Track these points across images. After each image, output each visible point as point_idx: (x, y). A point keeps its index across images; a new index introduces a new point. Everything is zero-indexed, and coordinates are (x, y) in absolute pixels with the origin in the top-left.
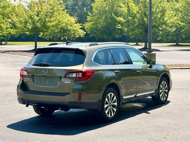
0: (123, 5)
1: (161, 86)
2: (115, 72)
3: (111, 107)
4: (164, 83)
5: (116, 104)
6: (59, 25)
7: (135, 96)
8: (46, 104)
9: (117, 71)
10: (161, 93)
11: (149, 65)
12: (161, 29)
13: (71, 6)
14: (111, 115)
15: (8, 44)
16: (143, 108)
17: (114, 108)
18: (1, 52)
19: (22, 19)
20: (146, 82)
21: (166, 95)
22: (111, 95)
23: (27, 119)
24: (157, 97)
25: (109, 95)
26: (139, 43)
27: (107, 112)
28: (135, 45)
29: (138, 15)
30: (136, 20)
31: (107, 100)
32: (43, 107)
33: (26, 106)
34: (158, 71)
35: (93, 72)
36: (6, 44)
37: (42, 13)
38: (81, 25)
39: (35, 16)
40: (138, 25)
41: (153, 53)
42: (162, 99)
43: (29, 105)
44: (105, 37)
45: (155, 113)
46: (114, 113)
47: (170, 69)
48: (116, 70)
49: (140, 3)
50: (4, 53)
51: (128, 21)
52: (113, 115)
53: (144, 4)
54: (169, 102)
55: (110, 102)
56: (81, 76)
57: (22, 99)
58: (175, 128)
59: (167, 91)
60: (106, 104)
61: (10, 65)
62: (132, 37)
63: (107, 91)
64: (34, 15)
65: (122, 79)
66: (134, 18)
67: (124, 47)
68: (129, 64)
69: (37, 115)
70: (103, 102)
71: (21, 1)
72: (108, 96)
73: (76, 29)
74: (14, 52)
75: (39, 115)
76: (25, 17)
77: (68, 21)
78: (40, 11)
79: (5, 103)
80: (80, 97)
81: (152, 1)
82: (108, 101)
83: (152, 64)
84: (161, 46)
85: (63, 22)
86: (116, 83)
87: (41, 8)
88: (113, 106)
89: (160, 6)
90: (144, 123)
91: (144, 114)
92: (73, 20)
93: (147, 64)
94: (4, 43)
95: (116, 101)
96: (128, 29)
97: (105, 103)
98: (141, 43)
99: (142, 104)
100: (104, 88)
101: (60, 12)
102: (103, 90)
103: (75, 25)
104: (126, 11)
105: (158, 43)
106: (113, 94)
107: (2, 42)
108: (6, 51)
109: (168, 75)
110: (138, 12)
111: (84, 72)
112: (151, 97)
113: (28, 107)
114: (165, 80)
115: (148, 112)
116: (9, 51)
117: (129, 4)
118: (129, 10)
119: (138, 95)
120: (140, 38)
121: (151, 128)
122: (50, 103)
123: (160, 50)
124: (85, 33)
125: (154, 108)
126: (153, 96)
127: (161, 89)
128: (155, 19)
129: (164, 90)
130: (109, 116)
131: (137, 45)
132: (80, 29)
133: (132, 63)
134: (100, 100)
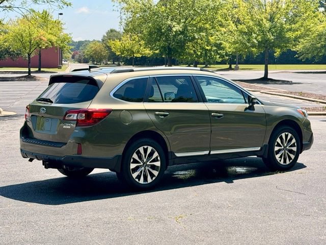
1: (278, 140)
4: (287, 135)
9: (161, 113)
10: (277, 151)
11: (248, 105)
14: (146, 180)
15: (240, 68)
17: (153, 169)
19: (244, 26)
21: (293, 156)
25: (141, 149)
27: (134, 175)
36: (237, 69)
42: (282, 163)
43: (34, 160)
46: (154, 178)
55: (145, 160)
56: (84, 118)
59: (294, 149)
60: (133, 163)
63: (135, 143)
68: (198, 102)
72: (139, 151)
82: (140, 159)
86: (157, 131)
93: (246, 103)
94: (234, 68)
95: (159, 158)
97: (132, 160)
113: (31, 161)
114: (288, 130)
115: (234, 181)
119: (212, 153)
127: (279, 146)
130: (142, 182)
134: (119, 156)
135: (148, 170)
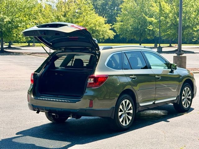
0: (154, 4)
1: (184, 92)
2: (131, 78)
3: (126, 115)
4: (187, 89)
5: (131, 111)
6: (87, 26)
7: (153, 103)
8: (56, 111)
9: (133, 77)
10: (183, 99)
11: (170, 70)
12: (196, 29)
13: (101, 6)
14: (126, 123)
15: (36, 45)
16: (163, 116)
17: (129, 115)
18: (28, 54)
20: (170, 88)
21: (189, 102)
22: (126, 102)
23: (39, 126)
24: (178, 104)
25: (124, 102)
26: (172, 45)
27: (121, 120)
28: (168, 47)
29: (170, 15)
30: (168, 20)
31: (121, 107)
32: (54, 114)
33: (37, 113)
34: (180, 76)
35: (106, 77)
36: (34, 46)
37: (69, 14)
38: (111, 26)
39: (62, 16)
40: (171, 25)
41: (184, 55)
42: (185, 107)
43: (40, 112)
44: (136, 38)
45: (176, 121)
46: (130, 121)
47: (194, 73)
48: (132, 75)
49: (173, 2)
50: (30, 55)
51: (160, 21)
52: (128, 123)
53: (177, 3)
54: (193, 109)
55: (125, 109)
56: (92, 82)
57: (32, 105)
58: (194, 138)
59: (190, 97)
60: (120, 112)
61: (34, 67)
62: (164, 38)
63: (121, 98)
64: (60, 16)
65: (139, 85)
66: (166, 18)
67: (142, 51)
68: (148, 69)
69: (50, 122)
70: (116, 109)
71: (48, 1)
72: (122, 103)
73: (105, 29)
74: (41, 54)
75: (51, 122)
76: (52, 18)
77: (97, 21)
78: (67, 11)
79: (19, 109)
80: (91, 104)
81: (183, 1)
82: (123, 108)
83: (173, 68)
84: (196, 48)
85: (91, 22)
86: (132, 89)
87: (69, 8)
88: (129, 114)
89: (195, 5)
90: (161, 133)
91: (163, 123)
92: (102, 20)
93: (168, 69)
94: (32, 45)
95: (132, 108)
96: (160, 30)
97: (119, 110)
98: (175, 45)
99: (163, 111)
100: (118, 95)
101: (88, 13)
102: (117, 97)
103: (105, 25)
104: (158, 11)
105: (193, 45)
106: (128, 101)
107: (30, 44)
108: (33, 53)
109: (192, 80)
110: (171, 12)
111: (96, 77)
112: (173, 104)
113: (38, 113)
114: (188, 86)
115: (167, 120)
116: (35, 53)
117: (161, 3)
118: (161, 10)
119: (156, 102)
120: (173, 39)
121: (168, 138)
122: (60, 110)
123: (195, 52)
124: (115, 34)
125: (174, 116)
126: (175, 103)
127: (184, 96)
128: (189, 18)
129: (187, 97)
130: (124, 124)
131: (170, 46)
132: (110, 29)
133: (150, 68)
134: (114, 107)
135: (127, 116)
